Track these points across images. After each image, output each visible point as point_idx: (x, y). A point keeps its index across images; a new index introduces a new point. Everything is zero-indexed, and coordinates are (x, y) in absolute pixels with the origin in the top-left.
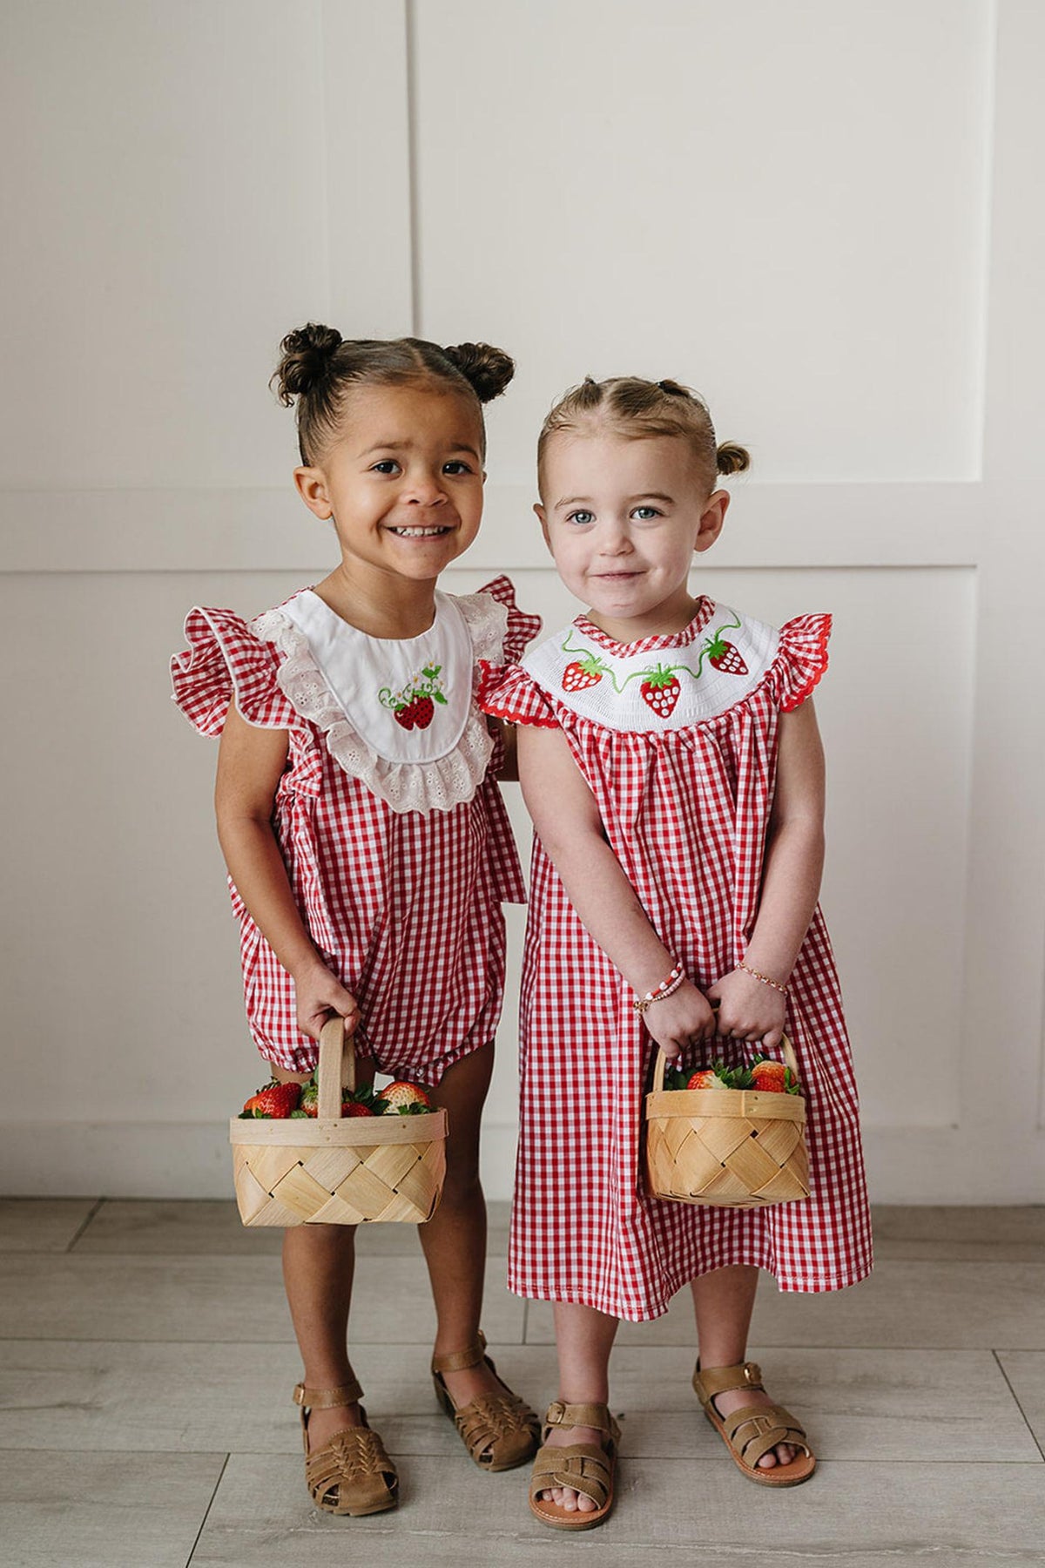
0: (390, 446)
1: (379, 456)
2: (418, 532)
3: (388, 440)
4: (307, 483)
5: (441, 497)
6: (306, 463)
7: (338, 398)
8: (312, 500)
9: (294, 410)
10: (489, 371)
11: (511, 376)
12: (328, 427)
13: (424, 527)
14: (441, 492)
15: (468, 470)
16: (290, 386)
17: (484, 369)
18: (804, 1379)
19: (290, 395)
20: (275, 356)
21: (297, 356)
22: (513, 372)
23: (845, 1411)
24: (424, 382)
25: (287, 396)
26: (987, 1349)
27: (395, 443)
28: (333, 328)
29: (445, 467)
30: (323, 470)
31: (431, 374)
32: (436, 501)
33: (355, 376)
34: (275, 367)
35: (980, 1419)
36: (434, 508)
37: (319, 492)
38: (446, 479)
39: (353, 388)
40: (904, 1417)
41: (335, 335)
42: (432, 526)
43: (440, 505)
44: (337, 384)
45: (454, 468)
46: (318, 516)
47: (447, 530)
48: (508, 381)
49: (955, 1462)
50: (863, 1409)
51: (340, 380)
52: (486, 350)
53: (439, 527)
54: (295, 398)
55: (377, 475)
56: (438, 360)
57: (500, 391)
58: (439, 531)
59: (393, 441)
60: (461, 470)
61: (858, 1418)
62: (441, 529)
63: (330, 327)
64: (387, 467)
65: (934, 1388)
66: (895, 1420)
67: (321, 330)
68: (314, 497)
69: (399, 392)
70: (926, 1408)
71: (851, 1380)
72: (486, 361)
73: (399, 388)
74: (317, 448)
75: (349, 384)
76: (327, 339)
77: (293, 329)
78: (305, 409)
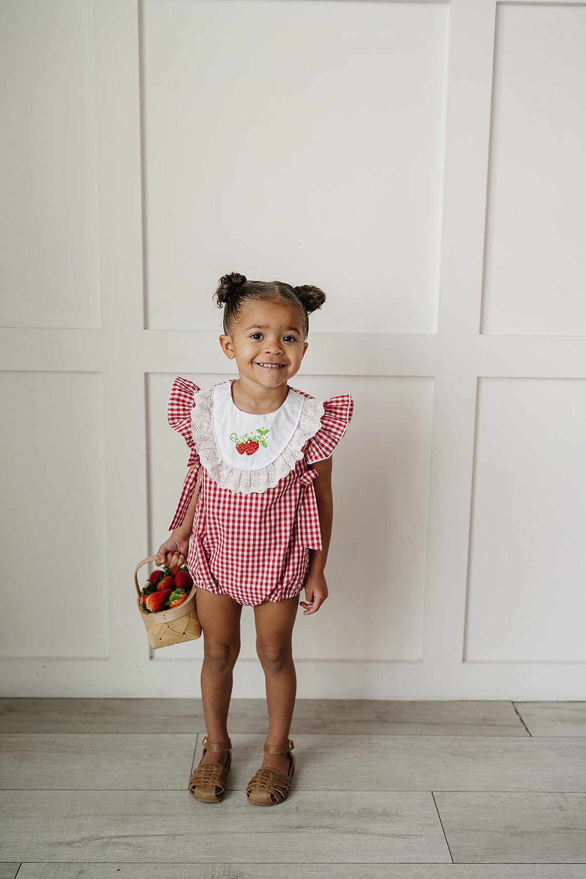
0: (259, 327)
1: (254, 330)
2: (269, 366)
3: (258, 325)
4: (225, 342)
5: (280, 351)
6: (226, 334)
7: (239, 305)
8: (227, 350)
9: (223, 310)
10: (313, 298)
11: (324, 301)
12: (234, 318)
13: (272, 364)
14: (280, 349)
15: (295, 340)
16: (221, 299)
17: (311, 297)
18: (332, 811)
19: (222, 303)
20: (217, 285)
21: (225, 286)
22: (325, 299)
23: (352, 831)
24: (277, 300)
25: (221, 303)
26: (429, 791)
27: (261, 326)
28: (243, 275)
29: (284, 338)
30: (231, 336)
31: (282, 297)
32: (278, 353)
33: (247, 296)
34: (215, 291)
35: (421, 836)
36: (277, 356)
37: (230, 347)
38: (284, 344)
39: (245, 301)
40: (383, 835)
41: (244, 279)
42: (276, 364)
43: (280, 354)
44: (240, 299)
45: (289, 338)
46: (229, 357)
47: (283, 366)
48: (322, 303)
49: (407, 863)
50: (362, 830)
51: (241, 297)
52: (313, 289)
53: (279, 365)
54: (224, 304)
55: (253, 340)
56: (286, 291)
57: (318, 307)
58: (279, 366)
59: (260, 325)
60: (292, 340)
61: (358, 835)
62: (281, 366)
63: (241, 274)
64: (258, 336)
65: (399, 816)
66: (377, 837)
67: (238, 275)
68: (227, 349)
69: (265, 303)
70: (394, 829)
71: (357, 811)
72: (312, 293)
73: (265, 302)
74: (229, 326)
75: (245, 299)
76: (239, 280)
77: (226, 274)
78: (226, 309)
